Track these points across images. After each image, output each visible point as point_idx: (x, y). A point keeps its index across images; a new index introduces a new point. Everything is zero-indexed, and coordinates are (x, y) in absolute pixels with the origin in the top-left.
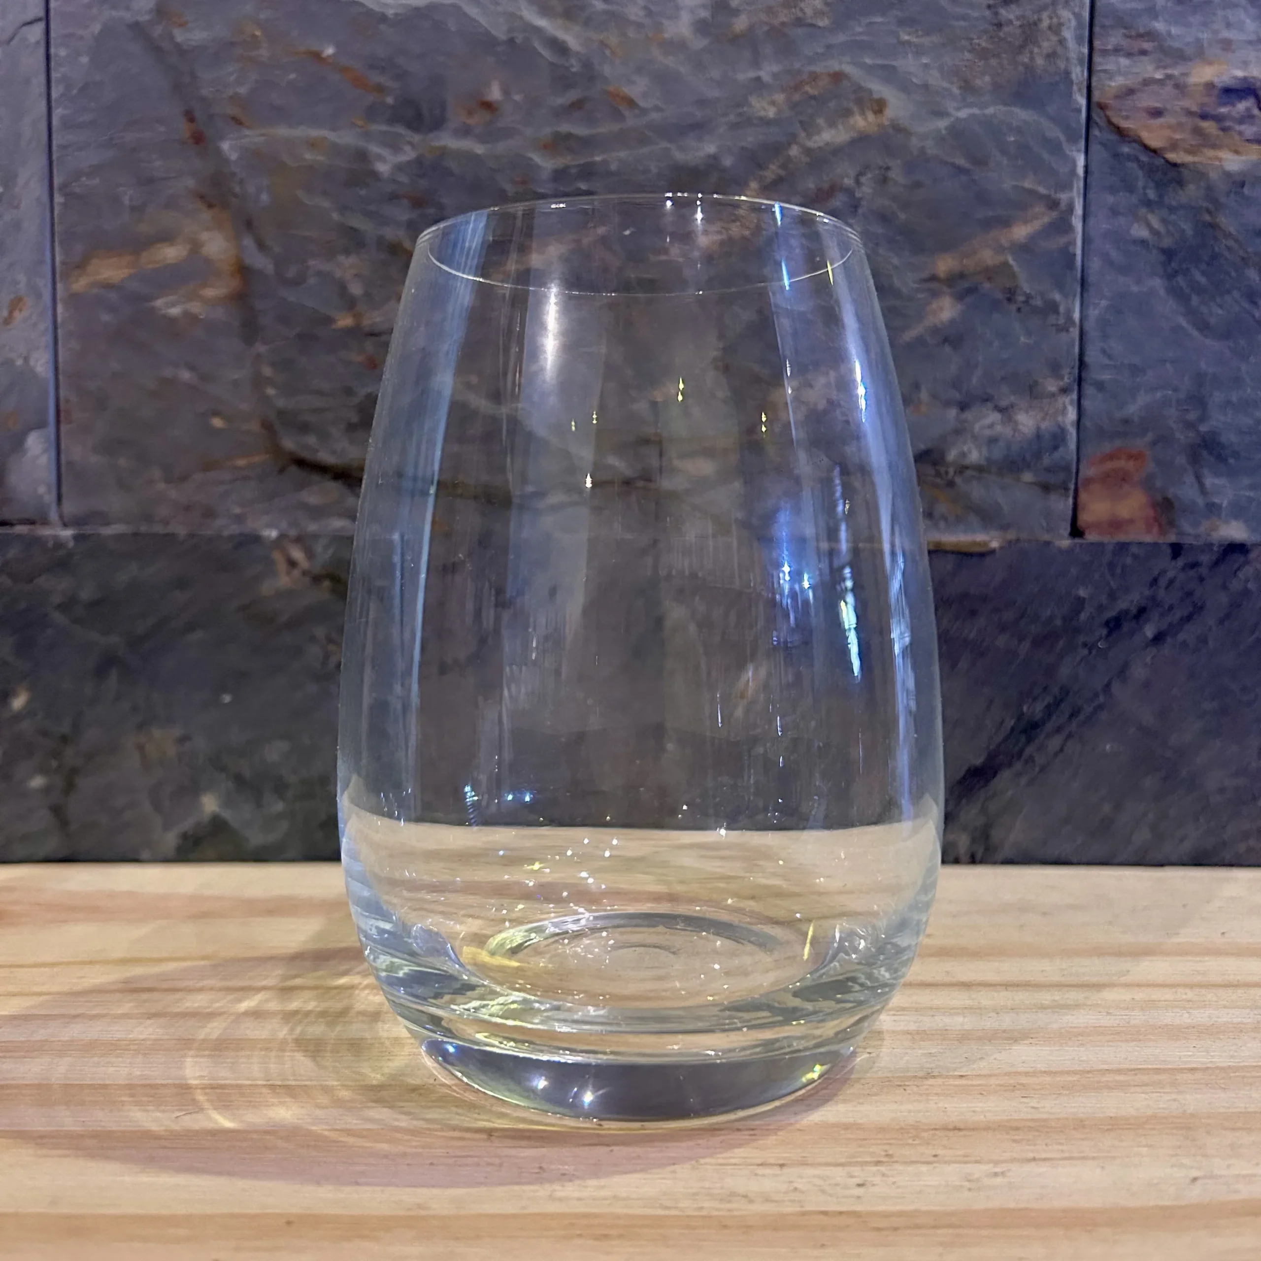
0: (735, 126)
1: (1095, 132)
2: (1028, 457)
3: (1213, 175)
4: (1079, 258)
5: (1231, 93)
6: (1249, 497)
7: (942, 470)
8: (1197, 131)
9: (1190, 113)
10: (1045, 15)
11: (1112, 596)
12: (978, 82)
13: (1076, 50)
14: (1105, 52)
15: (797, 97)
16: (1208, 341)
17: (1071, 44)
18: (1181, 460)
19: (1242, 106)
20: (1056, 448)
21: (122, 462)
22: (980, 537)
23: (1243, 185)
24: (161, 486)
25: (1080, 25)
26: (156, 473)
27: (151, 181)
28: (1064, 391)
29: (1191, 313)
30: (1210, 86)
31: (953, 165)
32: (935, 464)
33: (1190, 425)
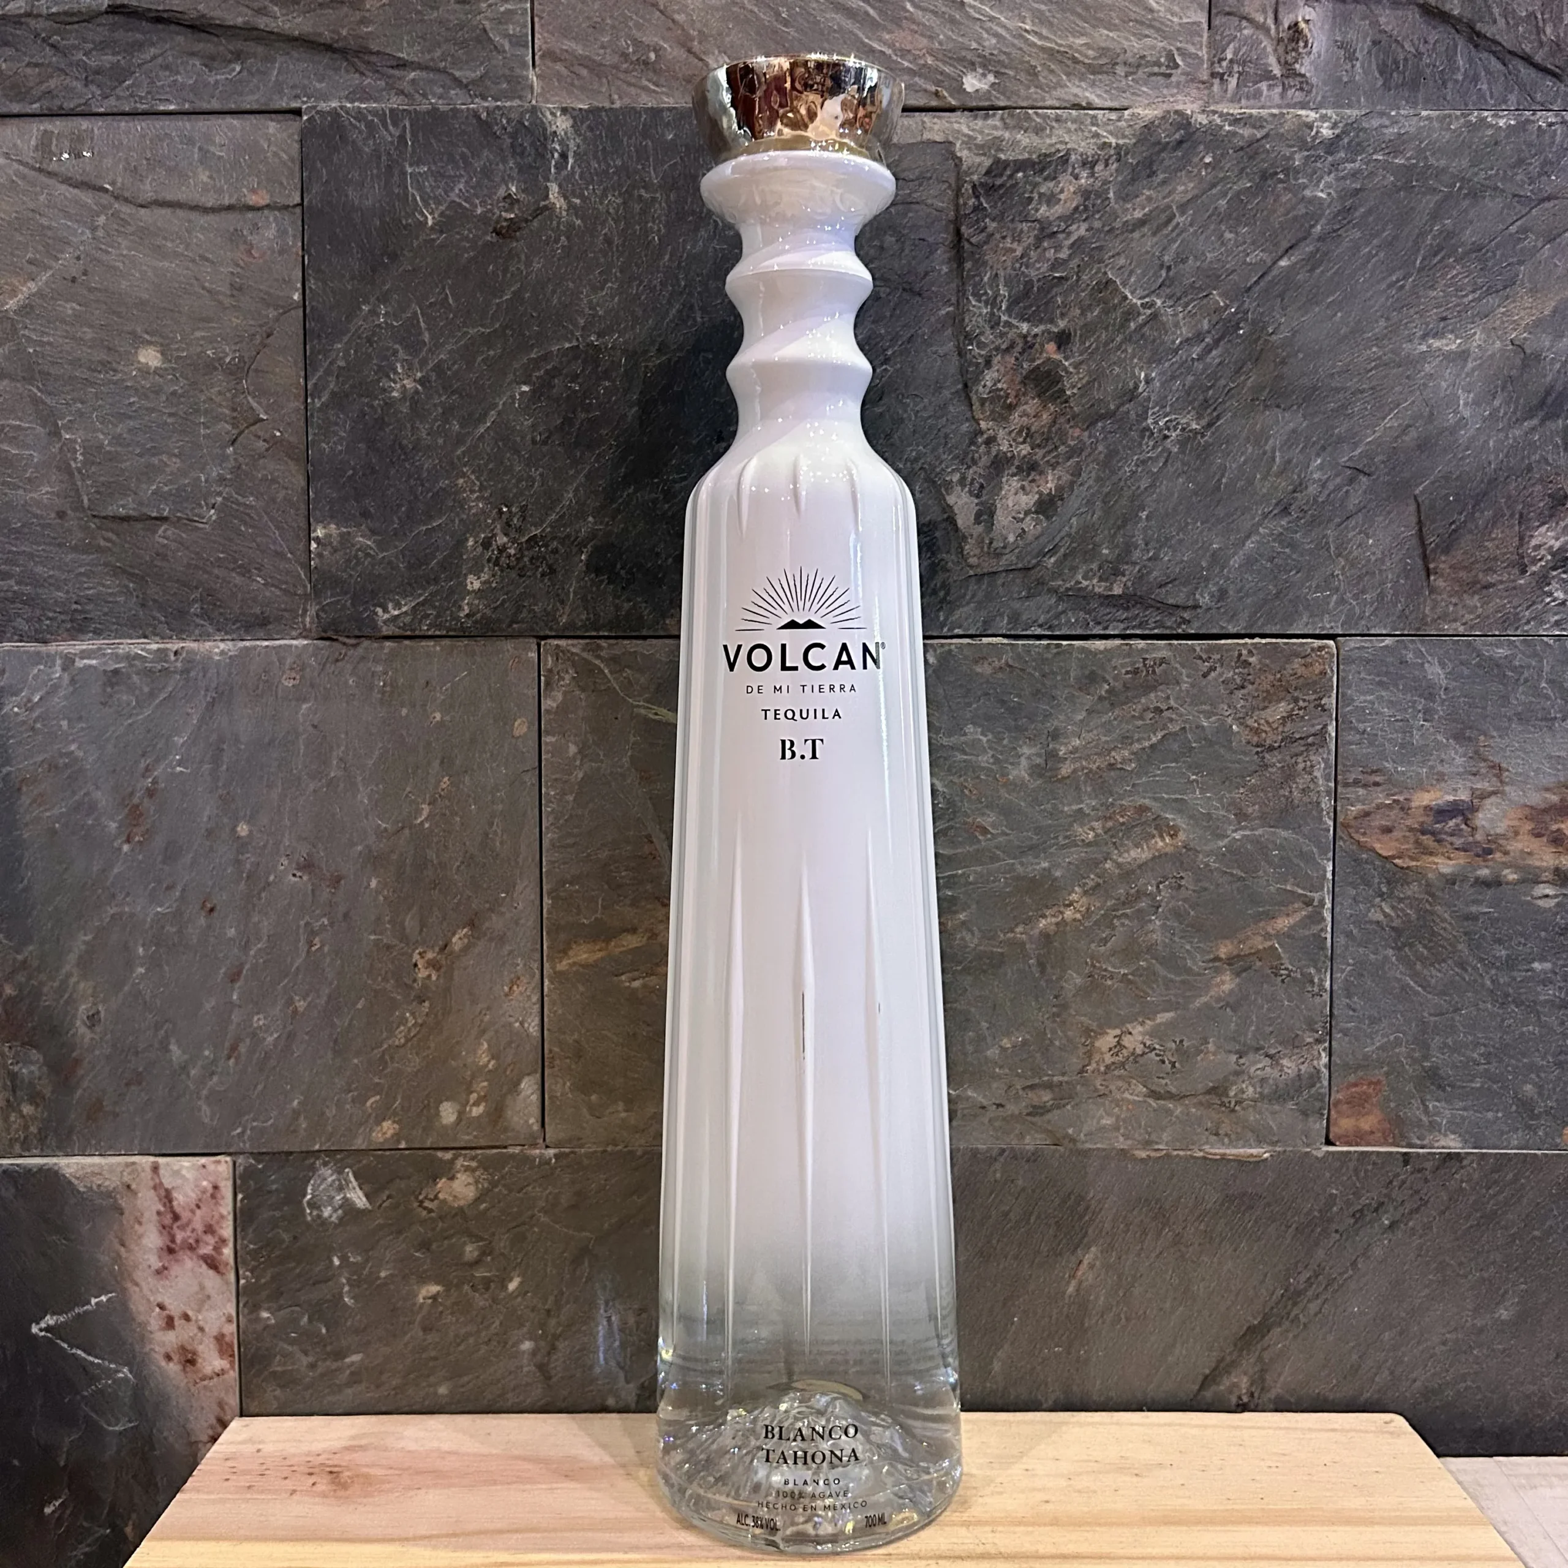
0: (1064, 846)
1: (1340, 843)
2: (1292, 1092)
3: (1430, 875)
4: (1329, 940)
5: (1443, 813)
6: (1462, 1117)
7: (1226, 1100)
8: (1417, 842)
9: (1411, 830)
10: (1300, 759)
11: (1357, 1195)
12: (1250, 810)
13: (1324, 784)
14: (1346, 785)
15: (1110, 824)
16: (1430, 996)
17: (1320, 782)
18: (1410, 1087)
19: (1451, 823)
20: (1313, 1085)
21: (594, 1097)
22: (1254, 1151)
23: (1454, 884)
24: (623, 1115)
25: (1327, 766)
26: (621, 1106)
27: (620, 886)
28: (1318, 1041)
29: (1415, 975)
30: (1427, 808)
31: (1232, 875)
32: (1220, 1096)
33: (1415, 1061)
